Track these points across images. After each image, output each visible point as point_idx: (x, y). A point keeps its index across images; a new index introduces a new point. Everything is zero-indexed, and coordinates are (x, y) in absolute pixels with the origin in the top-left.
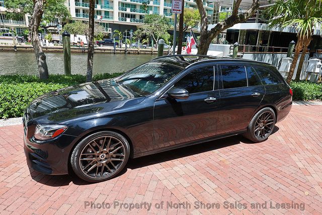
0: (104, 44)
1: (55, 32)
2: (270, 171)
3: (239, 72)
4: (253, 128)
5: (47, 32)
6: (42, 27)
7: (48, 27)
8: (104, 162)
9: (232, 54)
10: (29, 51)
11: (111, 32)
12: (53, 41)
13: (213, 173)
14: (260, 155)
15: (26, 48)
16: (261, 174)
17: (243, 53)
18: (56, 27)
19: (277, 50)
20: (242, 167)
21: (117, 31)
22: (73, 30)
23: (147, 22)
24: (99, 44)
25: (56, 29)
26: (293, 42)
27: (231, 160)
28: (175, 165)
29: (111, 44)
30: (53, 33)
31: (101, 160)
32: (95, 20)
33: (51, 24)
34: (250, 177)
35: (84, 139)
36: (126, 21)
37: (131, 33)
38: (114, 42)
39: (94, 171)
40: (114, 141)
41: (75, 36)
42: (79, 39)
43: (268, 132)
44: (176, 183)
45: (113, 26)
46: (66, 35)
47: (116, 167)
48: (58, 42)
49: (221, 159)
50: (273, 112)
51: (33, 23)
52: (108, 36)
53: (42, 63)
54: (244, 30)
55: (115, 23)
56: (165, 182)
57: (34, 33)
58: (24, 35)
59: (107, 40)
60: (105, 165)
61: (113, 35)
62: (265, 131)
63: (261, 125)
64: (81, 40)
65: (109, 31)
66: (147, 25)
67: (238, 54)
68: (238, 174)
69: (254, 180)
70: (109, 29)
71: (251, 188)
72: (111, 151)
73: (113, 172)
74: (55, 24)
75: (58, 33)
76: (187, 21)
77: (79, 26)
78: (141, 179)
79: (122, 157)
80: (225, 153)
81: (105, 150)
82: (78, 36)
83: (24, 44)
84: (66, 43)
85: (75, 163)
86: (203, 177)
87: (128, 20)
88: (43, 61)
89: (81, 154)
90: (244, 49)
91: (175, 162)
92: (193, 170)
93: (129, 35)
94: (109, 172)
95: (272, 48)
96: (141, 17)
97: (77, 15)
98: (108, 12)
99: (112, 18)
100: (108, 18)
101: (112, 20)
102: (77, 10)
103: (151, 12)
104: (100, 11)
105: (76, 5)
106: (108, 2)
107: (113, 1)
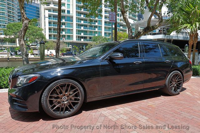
0: (66, 55)
1: (35, 49)
2: (184, 109)
3: (155, 51)
4: (168, 84)
5: (30, 49)
6: (27, 46)
7: (31, 46)
8: (66, 102)
10: (17, 61)
11: (71, 48)
12: (33, 54)
13: (144, 112)
14: (176, 101)
15: (16, 59)
16: (179, 111)
18: (36, 45)
20: (164, 108)
21: (76, 46)
22: (47, 46)
23: (94, 41)
24: (64, 55)
25: (36, 47)
26: (186, 45)
27: (156, 105)
28: (116, 108)
29: (71, 54)
30: (33, 49)
31: (63, 101)
32: (61, 40)
33: (33, 44)
34: (172, 113)
35: (52, 84)
36: (81, 40)
37: (84, 47)
38: (73, 53)
39: (58, 109)
40: (73, 87)
41: (48, 50)
42: (51, 52)
43: (179, 89)
44: (118, 117)
45: (73, 44)
46: (42, 43)
47: (74, 107)
48: (37, 54)
49: (149, 104)
50: (181, 74)
51: (21, 34)
52: (69, 50)
53: (25, 58)
55: (74, 42)
56: (110, 117)
57: (21, 40)
58: (14, 51)
59: (69, 52)
60: (66, 105)
61: (73, 49)
62: (177, 88)
63: (174, 83)
64: (52, 53)
65: (70, 47)
66: (94, 42)
68: (162, 112)
69: (174, 114)
70: (70, 46)
71: (173, 118)
72: (71, 95)
73: (72, 111)
74: (36, 44)
75: (37, 49)
76: (119, 39)
77: (51, 44)
78: (92, 116)
79: (78, 100)
80: (151, 101)
81: (67, 93)
82: (50, 51)
83: (14, 57)
84: (42, 48)
85: (45, 102)
86: (137, 114)
87: (82, 40)
88: (26, 57)
89: (49, 95)
91: (116, 107)
92: (130, 110)
93: (83, 48)
94: (70, 111)
96: (90, 38)
97: (50, 38)
98: (70, 36)
99: (72, 39)
100: (70, 39)
101: (72, 40)
102: (50, 36)
103: (96, 35)
104: (65, 35)
105: (49, 32)
106: (69, 30)
107: (72, 29)
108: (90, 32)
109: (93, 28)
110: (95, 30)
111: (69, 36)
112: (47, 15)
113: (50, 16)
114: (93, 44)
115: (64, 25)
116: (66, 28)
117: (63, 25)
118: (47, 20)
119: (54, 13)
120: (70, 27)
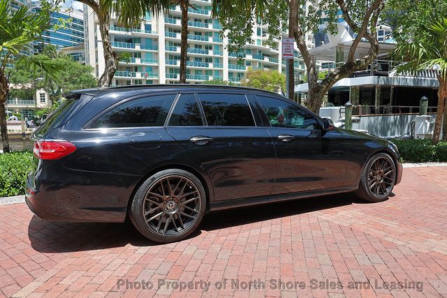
9: (344, 118)
17: (360, 117)
19: (406, 111)
26: (424, 97)
54: (355, 87)
58: (32, 118)
67: (353, 118)
90: (360, 112)
95: (398, 109)
106: (151, 68)
107: (157, 67)
108: (197, 71)
109: (204, 62)
110: (207, 66)
115: (140, 57)
116: (143, 64)
118: (101, 47)
119: (117, 32)
120: (151, 61)
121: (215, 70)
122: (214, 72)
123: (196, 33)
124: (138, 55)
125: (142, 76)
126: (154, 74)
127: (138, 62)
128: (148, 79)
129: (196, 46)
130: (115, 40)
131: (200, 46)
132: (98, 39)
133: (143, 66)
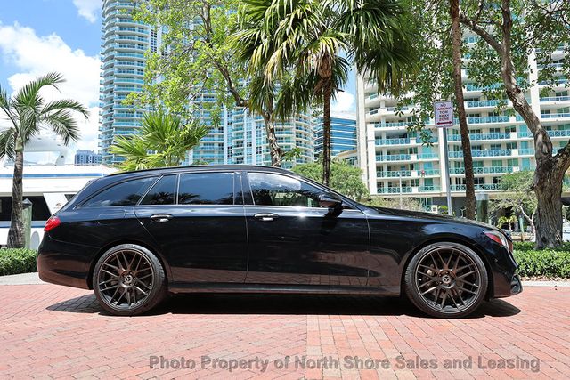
21: (445, 207)
23: (508, 187)
45: (440, 201)
55: (443, 195)
66: (509, 192)
70: (433, 206)
96: (495, 180)
97: (379, 191)
98: (431, 179)
99: (439, 188)
100: (432, 188)
101: (438, 192)
102: (380, 185)
103: (516, 169)
104: (417, 180)
105: (378, 176)
106: (429, 163)
107: (438, 162)
108: (494, 162)
109: (504, 149)
110: (510, 154)
111: (429, 182)
112: (372, 137)
113: (378, 137)
114: (504, 198)
115: (416, 152)
116: (420, 160)
117: (411, 153)
118: (372, 147)
119: (389, 129)
120: (430, 156)
121: (523, 158)
122: (520, 162)
123: (490, 114)
124: (413, 150)
125: (419, 175)
126: (433, 170)
127: (413, 158)
128: (426, 177)
129: (492, 130)
130: (387, 137)
131: (498, 130)
132: (369, 139)
133: (419, 162)
